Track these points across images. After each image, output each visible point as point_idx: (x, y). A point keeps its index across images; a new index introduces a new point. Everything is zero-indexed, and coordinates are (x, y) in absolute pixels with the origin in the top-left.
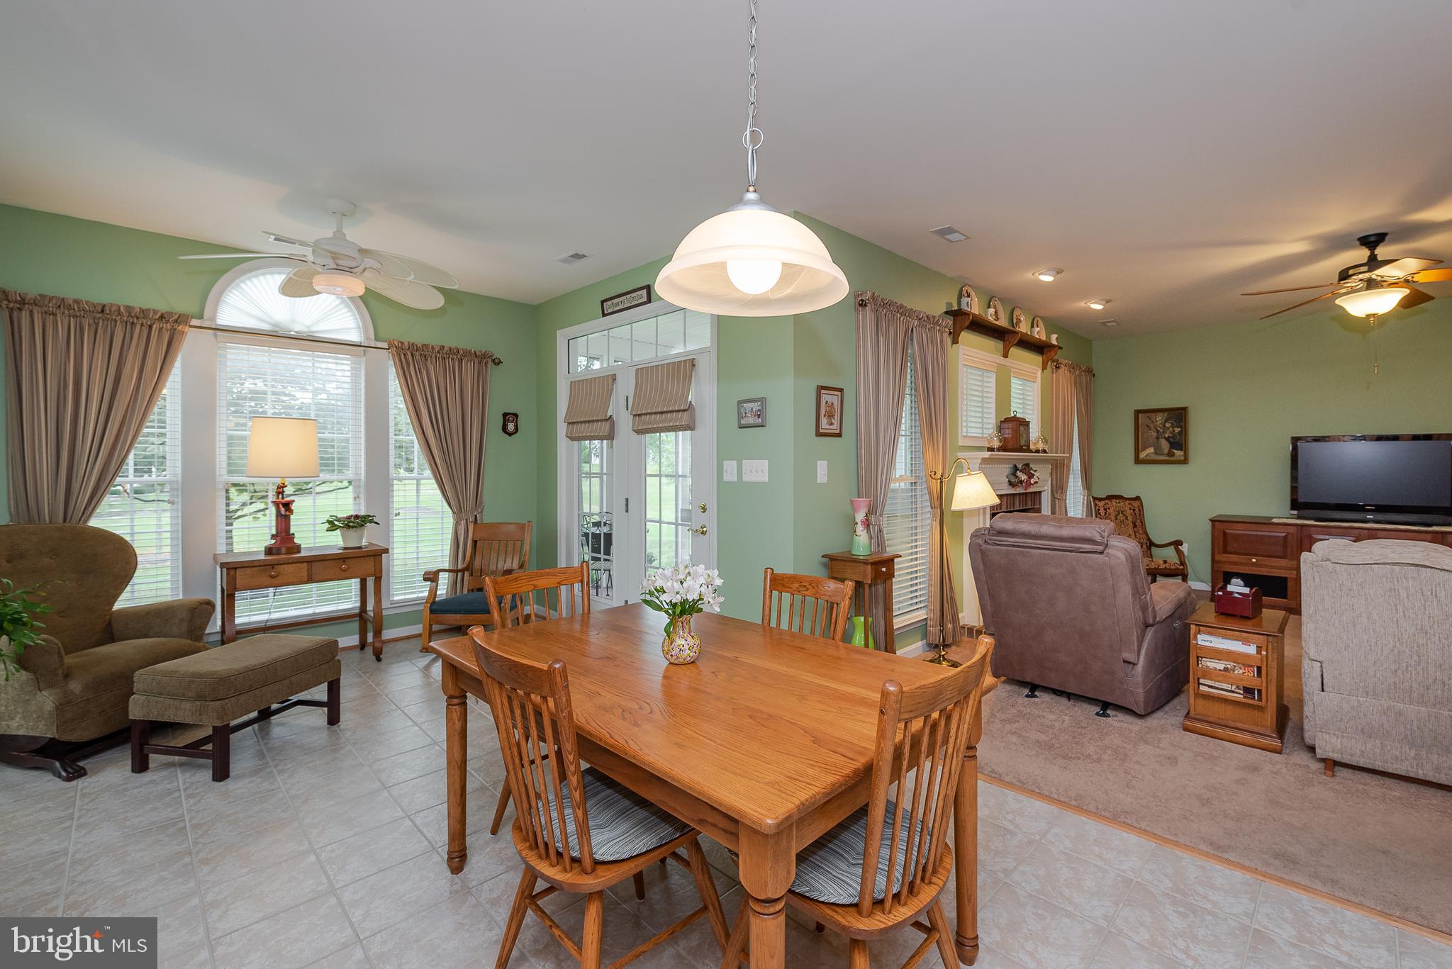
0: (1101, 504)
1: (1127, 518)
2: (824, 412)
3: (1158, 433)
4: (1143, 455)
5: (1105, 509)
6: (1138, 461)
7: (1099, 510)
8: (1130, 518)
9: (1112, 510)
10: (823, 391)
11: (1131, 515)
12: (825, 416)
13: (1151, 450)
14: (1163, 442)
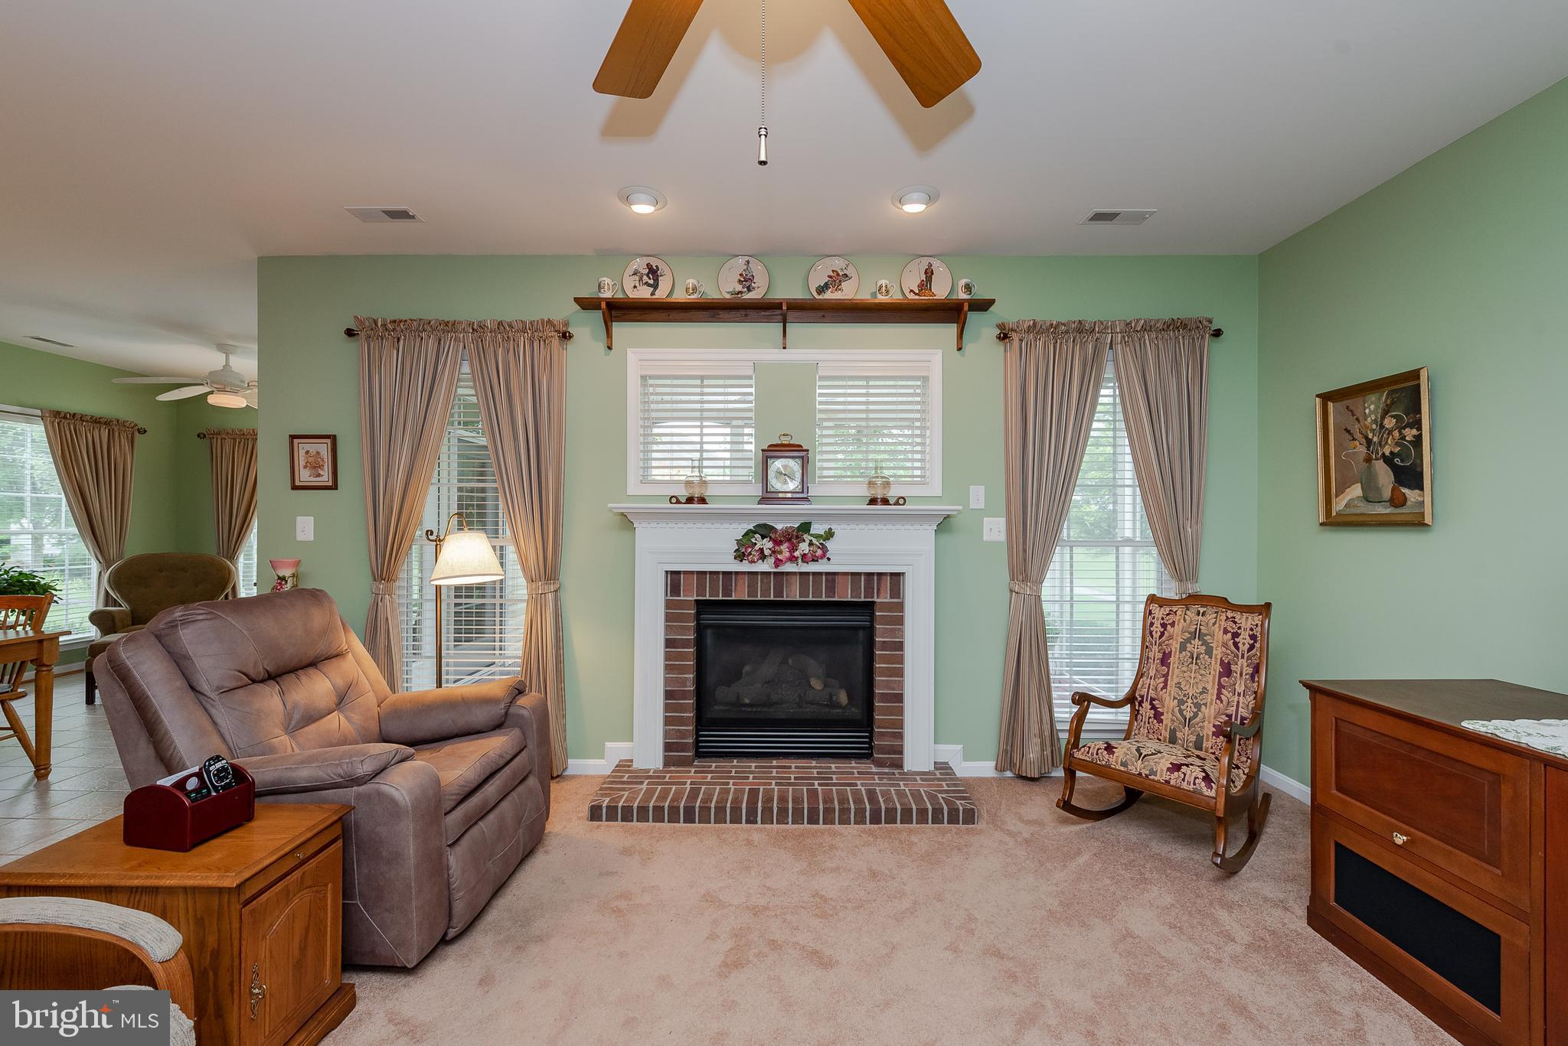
0: (1159, 612)
1: (1209, 652)
2: (302, 463)
3: (1368, 448)
4: (1339, 505)
5: (1164, 626)
7: (1152, 624)
8: (1218, 652)
9: (1177, 629)
11: (1225, 645)
12: (305, 467)
13: (1356, 491)
14: (1381, 468)
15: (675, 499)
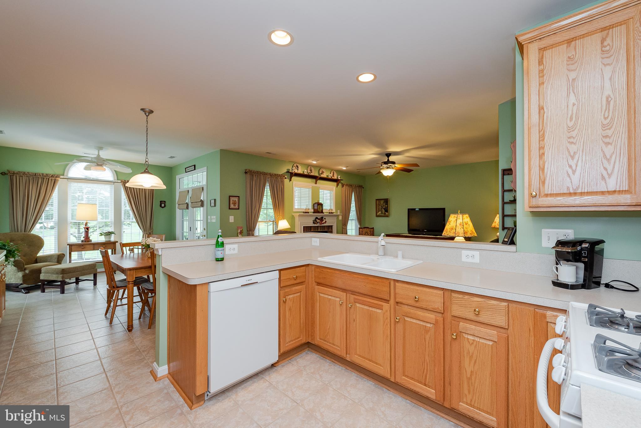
2: (232, 203)
4: (378, 214)
5: (362, 232)
6: (377, 216)
9: (364, 232)
10: (231, 197)
11: (370, 233)
13: (380, 212)
14: (383, 209)
15: (304, 212)
